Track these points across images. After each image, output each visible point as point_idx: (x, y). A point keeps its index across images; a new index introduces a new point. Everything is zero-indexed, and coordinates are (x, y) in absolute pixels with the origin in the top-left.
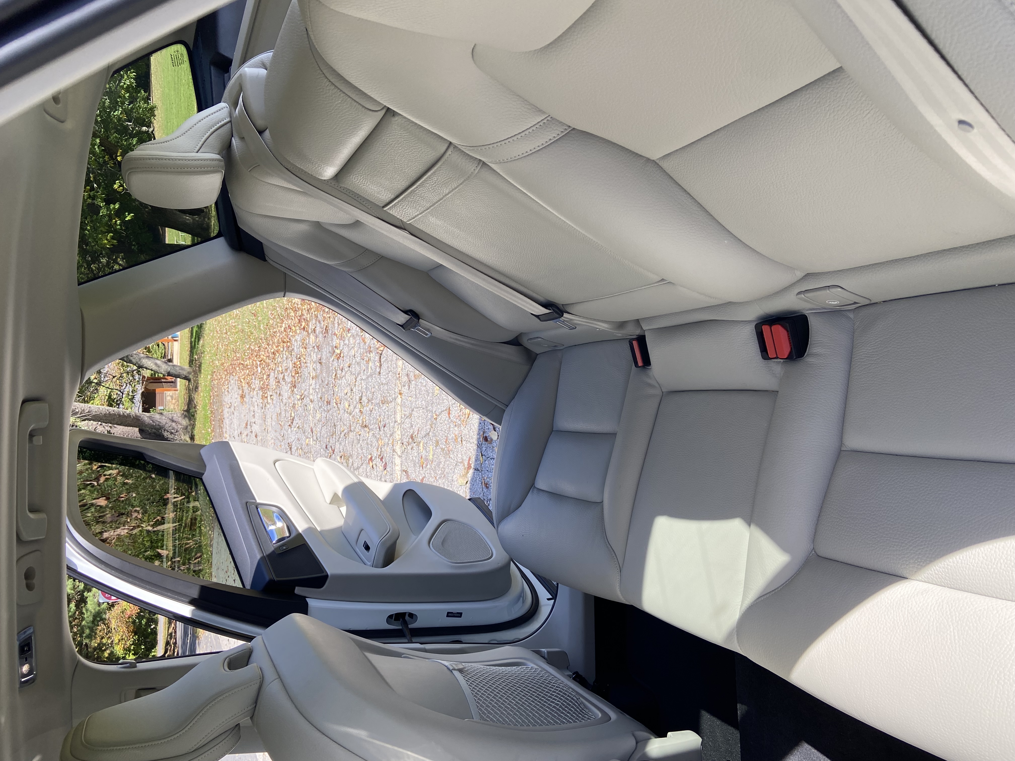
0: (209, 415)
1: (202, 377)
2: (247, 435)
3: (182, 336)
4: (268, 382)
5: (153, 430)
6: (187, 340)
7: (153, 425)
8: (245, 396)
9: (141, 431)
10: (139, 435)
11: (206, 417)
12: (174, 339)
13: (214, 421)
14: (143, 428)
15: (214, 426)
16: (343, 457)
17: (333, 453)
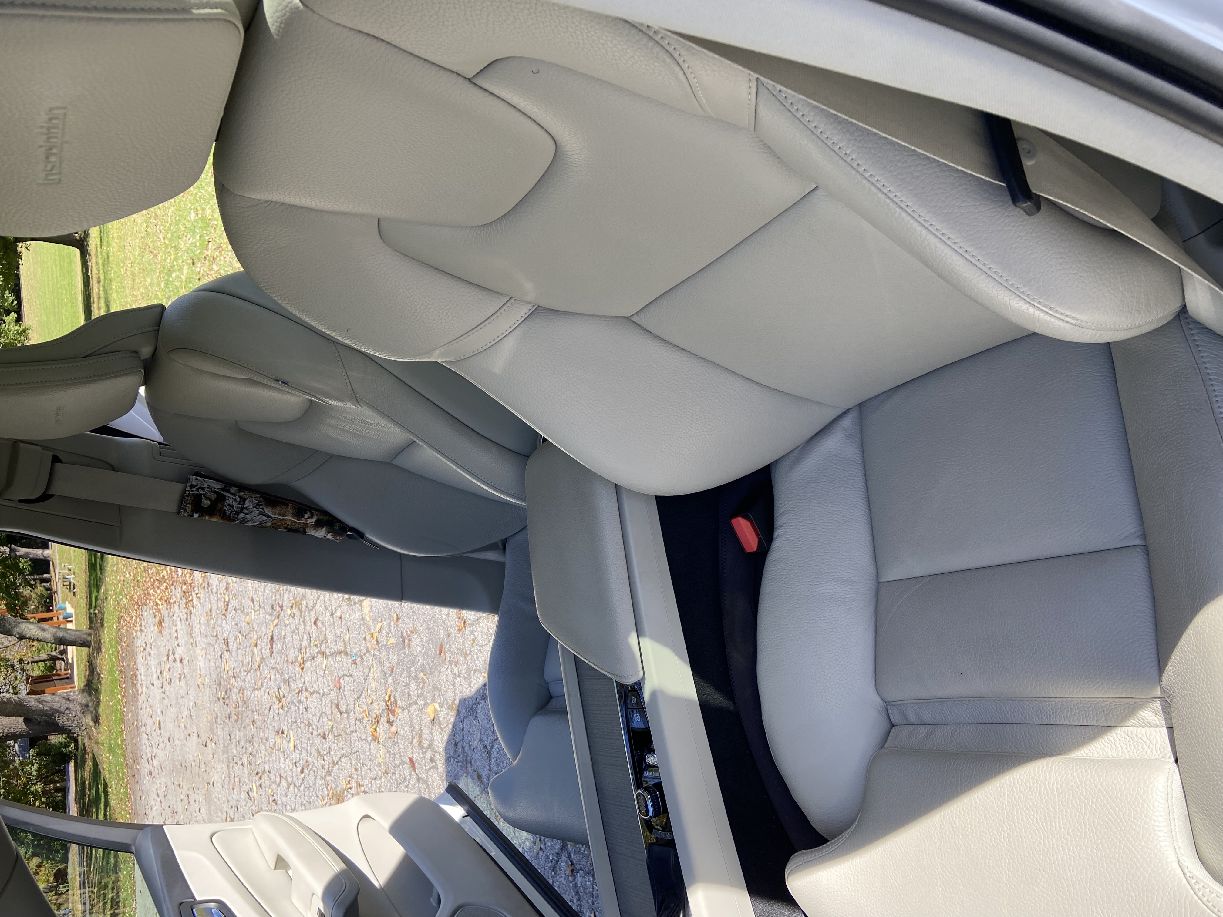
0: (118, 677)
1: (105, 632)
2: (169, 670)
3: (78, 614)
4: (192, 580)
5: (43, 717)
6: (84, 617)
7: (43, 711)
8: (163, 620)
9: (27, 721)
10: (25, 727)
11: (114, 681)
12: (68, 619)
13: (124, 683)
14: (30, 716)
15: (125, 690)
16: (294, 606)
17: (282, 610)
